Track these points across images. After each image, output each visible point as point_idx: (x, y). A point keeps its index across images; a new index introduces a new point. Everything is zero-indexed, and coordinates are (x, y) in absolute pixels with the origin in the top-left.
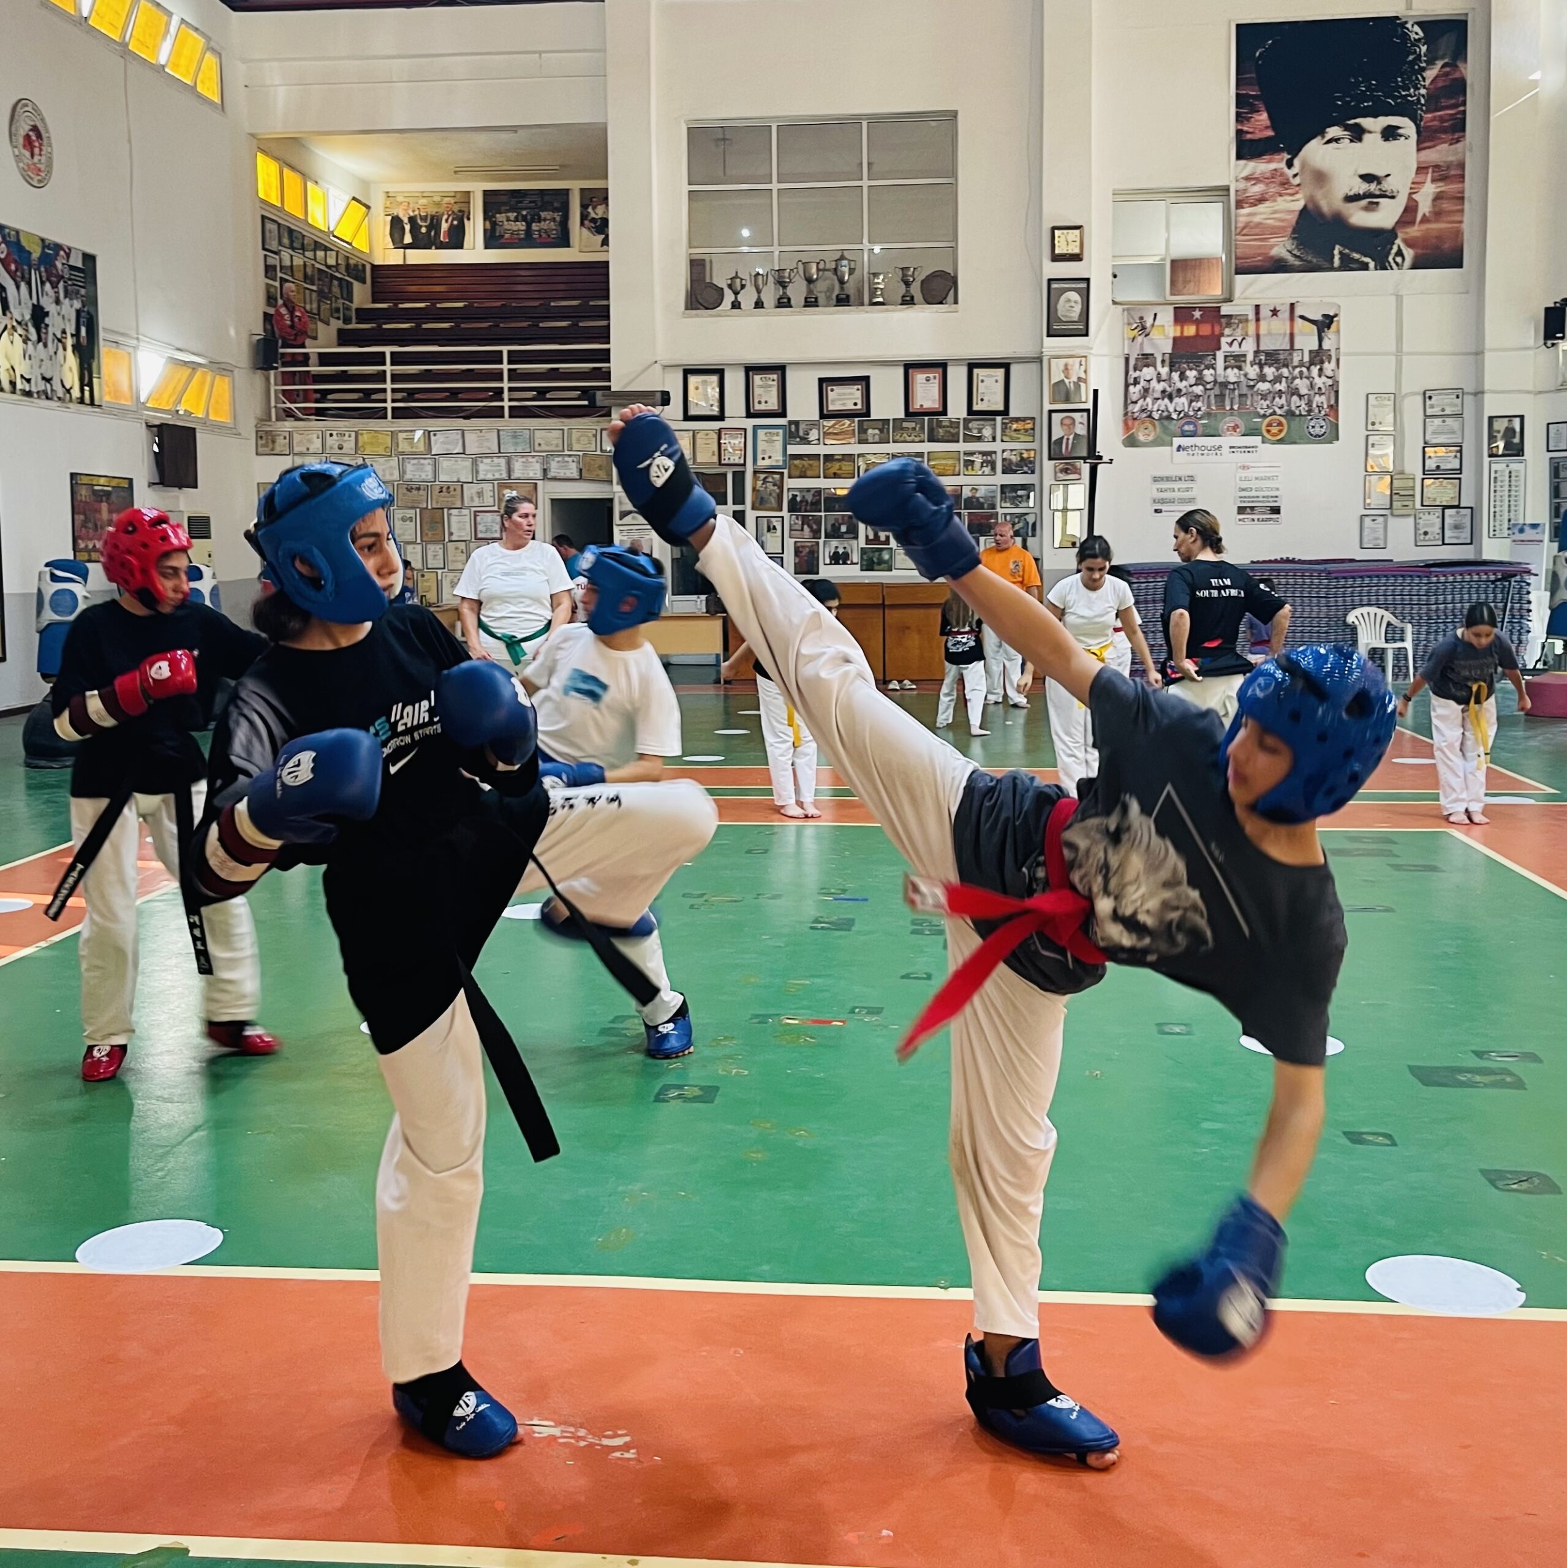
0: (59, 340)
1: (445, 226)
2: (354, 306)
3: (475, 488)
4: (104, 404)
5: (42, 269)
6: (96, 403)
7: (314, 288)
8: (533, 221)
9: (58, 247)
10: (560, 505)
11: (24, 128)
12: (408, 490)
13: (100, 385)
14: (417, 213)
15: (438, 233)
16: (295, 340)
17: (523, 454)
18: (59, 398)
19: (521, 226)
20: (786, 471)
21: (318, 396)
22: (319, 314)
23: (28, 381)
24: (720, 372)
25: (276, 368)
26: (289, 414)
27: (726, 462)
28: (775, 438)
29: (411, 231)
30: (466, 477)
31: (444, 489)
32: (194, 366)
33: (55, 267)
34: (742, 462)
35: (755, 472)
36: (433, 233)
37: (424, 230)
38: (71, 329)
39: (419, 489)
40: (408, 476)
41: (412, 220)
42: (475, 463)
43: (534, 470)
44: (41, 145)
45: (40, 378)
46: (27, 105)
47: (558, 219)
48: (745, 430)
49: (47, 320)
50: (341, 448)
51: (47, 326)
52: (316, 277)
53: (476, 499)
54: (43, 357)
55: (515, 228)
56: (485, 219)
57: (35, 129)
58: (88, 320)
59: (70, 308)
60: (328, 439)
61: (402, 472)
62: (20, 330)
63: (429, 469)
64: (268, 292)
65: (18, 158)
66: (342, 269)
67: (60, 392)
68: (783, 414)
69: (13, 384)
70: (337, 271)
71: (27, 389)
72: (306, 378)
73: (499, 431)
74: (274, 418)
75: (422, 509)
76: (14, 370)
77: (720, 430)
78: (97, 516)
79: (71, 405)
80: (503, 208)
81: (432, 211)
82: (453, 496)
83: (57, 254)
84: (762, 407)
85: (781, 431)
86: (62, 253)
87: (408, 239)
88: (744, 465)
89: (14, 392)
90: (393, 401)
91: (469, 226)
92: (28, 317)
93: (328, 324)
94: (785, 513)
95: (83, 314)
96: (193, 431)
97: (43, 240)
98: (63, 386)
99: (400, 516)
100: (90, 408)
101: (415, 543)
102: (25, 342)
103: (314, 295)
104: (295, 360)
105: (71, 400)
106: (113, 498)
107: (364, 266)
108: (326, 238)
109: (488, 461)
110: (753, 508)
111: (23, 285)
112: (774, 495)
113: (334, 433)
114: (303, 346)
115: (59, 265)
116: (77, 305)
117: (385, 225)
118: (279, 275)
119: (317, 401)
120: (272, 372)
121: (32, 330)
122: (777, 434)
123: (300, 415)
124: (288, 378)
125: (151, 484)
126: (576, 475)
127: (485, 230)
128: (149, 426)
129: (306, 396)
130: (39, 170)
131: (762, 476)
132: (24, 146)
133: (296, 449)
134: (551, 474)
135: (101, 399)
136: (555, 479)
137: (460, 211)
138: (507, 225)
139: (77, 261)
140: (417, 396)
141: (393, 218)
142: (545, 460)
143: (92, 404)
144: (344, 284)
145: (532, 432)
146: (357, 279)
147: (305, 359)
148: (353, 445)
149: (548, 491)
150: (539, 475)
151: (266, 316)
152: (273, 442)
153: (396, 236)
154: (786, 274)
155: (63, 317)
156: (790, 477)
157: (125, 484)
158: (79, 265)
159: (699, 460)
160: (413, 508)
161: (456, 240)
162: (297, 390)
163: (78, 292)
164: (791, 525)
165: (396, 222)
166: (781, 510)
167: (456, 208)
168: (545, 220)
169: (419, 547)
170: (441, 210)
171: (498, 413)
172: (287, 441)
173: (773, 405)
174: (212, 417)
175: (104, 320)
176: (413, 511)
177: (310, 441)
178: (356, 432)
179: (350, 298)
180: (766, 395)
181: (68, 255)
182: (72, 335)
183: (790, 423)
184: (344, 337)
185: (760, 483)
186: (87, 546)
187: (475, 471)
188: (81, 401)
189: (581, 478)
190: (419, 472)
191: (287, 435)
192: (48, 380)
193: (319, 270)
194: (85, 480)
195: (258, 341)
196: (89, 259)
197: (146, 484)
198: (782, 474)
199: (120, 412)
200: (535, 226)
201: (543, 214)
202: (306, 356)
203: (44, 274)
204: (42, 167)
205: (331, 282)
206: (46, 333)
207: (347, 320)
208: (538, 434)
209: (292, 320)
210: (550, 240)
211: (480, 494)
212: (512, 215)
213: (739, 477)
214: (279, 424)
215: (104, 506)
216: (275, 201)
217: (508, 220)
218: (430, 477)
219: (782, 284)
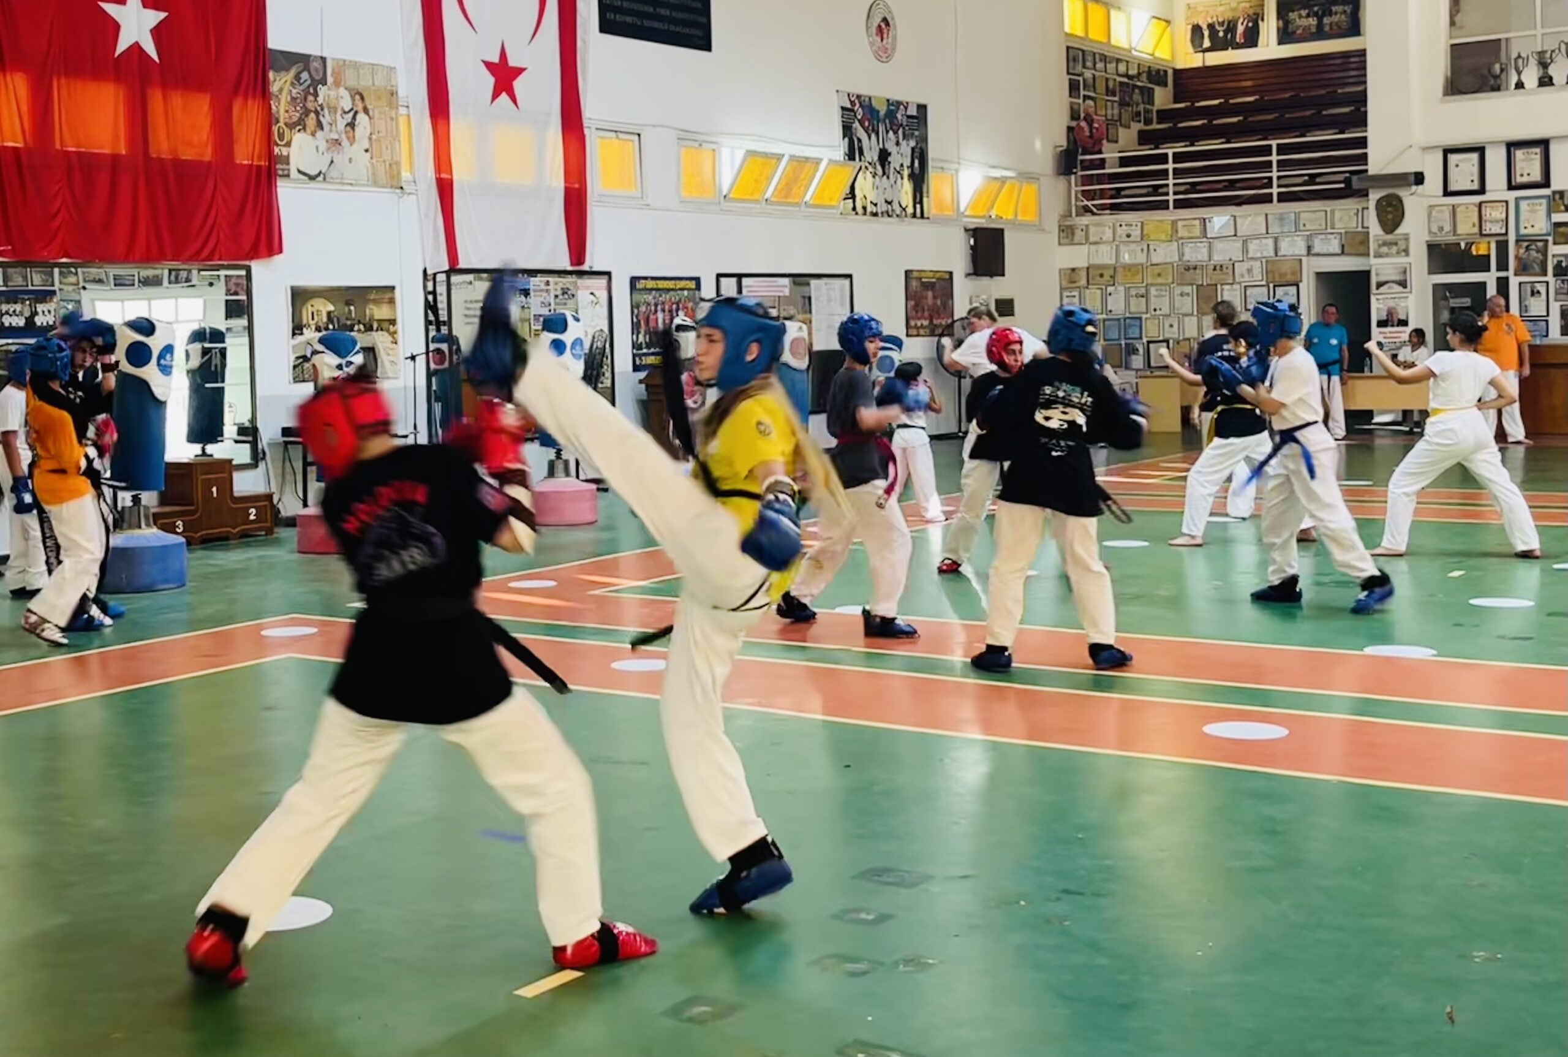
0: (899, 172)
1: (1240, 29)
2: (1155, 109)
3: (1246, 265)
4: (931, 216)
5: (887, 121)
6: (926, 215)
7: (1116, 99)
8: (1324, 15)
9: (899, 103)
10: (1324, 278)
11: (877, 20)
12: (1185, 269)
13: (928, 202)
14: (1215, 19)
15: (1234, 36)
16: (1093, 147)
17: (1288, 234)
18: (898, 216)
19: (1313, 21)
20: (1550, 239)
21: (1113, 192)
22: (1120, 120)
23: (876, 205)
24: (1481, 150)
25: (1075, 173)
26: (1087, 210)
27: (1488, 232)
28: (1538, 208)
29: (1210, 36)
30: (1237, 255)
31: (1218, 268)
32: (1003, 180)
33: (897, 118)
34: (1503, 231)
35: (1517, 241)
36: (1229, 36)
37: (1221, 34)
38: (907, 162)
39: (1195, 268)
40: (1186, 258)
41: (1211, 26)
42: (1245, 242)
43: (1300, 248)
44: (888, 30)
45: (883, 201)
46: (878, 4)
47: (1349, 11)
48: (1507, 202)
49: (890, 159)
50: (1128, 236)
51: (890, 163)
52: (1118, 89)
53: (1246, 275)
54: (886, 186)
55: (1307, 24)
56: (1278, 19)
57: (885, 20)
58: (920, 155)
59: (907, 147)
60: (1118, 228)
61: (1181, 255)
62: (871, 169)
63: (1205, 250)
64: (1072, 109)
65: (871, 44)
66: (1144, 77)
67: (898, 210)
68: (1546, 183)
69: (864, 208)
70: (1139, 80)
71: (874, 211)
72: (1100, 179)
73: (1266, 215)
74: (1074, 214)
75: (1198, 286)
76: (866, 198)
77: (1480, 204)
78: (925, 301)
79: (906, 219)
80: (1295, 7)
81: (1229, 15)
82: (1227, 274)
83: (898, 108)
84: (1525, 179)
85: (1544, 201)
86: (902, 107)
87: (1207, 43)
88: (1506, 234)
89: (865, 214)
90: (1175, 193)
91: (1263, 27)
92: (876, 158)
93: (1129, 127)
94: (1550, 278)
95: (917, 150)
96: (1002, 231)
97: (888, 100)
98: (901, 206)
99: (1179, 292)
100: (920, 221)
101: (1192, 314)
102: (874, 177)
103: (1116, 105)
104: (1092, 165)
105: (906, 216)
106: (937, 287)
107: (1166, 72)
108: (1129, 54)
109: (1257, 241)
110: (1516, 275)
111: (873, 136)
112: (1539, 262)
113: (1123, 224)
114: (1100, 152)
115: (899, 116)
116: (912, 143)
117: (1186, 32)
118: (1082, 93)
119: (1112, 197)
120: (1073, 177)
121: (879, 167)
122: (1541, 204)
123: (1095, 210)
124: (1087, 180)
125: (967, 275)
126: (1338, 250)
127: (1278, 29)
128: (966, 230)
129: (1102, 194)
130: (887, 49)
131: (1525, 244)
132: (877, 35)
133: (1092, 239)
134: (1316, 250)
135: (928, 213)
136: (1318, 255)
137: (1255, 14)
138: (1298, 22)
139: (912, 111)
140: (1199, 188)
141: (1193, 26)
142: (1309, 238)
143: (922, 216)
144: (1145, 91)
145: (1297, 215)
146: (1158, 84)
147: (1102, 164)
148: (1139, 232)
149: (1312, 267)
150: (1304, 252)
151: (1070, 129)
152: (1073, 234)
153: (1197, 42)
154: (1548, 55)
155: (902, 155)
156: (1555, 243)
157: (947, 276)
158: (915, 113)
159: (1459, 232)
160: (1192, 284)
161: (1252, 39)
162: (1095, 190)
163: (913, 134)
164: (1556, 290)
165: (1196, 30)
166: (1546, 275)
167: (1251, 12)
168: (1336, 13)
169: (1195, 319)
170: (1237, 15)
171: (1268, 199)
172: (1084, 233)
173: (1536, 176)
174: (1019, 218)
175: (932, 153)
176: (1190, 288)
177: (1103, 233)
178: (1142, 223)
179: (1151, 101)
180: (1529, 166)
181: (906, 108)
182: (908, 167)
183: (1554, 193)
184: (1145, 138)
185: (1522, 251)
186: (916, 325)
187: (1245, 250)
188: (914, 216)
189: (1343, 253)
190: (1196, 253)
191: (1084, 228)
192: (890, 203)
193: (1121, 83)
194: (915, 274)
195: (1061, 152)
196: (922, 108)
197: (963, 276)
198: (1546, 241)
199: (944, 221)
200: (1326, 20)
201: (1334, 9)
202: (1103, 160)
203: (888, 125)
204: (888, 46)
205: (1133, 90)
206: (889, 168)
207: (1148, 122)
208: (1303, 215)
209: (1091, 131)
210: (1340, 31)
211: (1250, 271)
212: (1304, 13)
213: (1502, 247)
214: (1078, 219)
215: (930, 294)
216: (1080, 32)
217: (1300, 17)
218: (1206, 258)
219: (1544, 65)
